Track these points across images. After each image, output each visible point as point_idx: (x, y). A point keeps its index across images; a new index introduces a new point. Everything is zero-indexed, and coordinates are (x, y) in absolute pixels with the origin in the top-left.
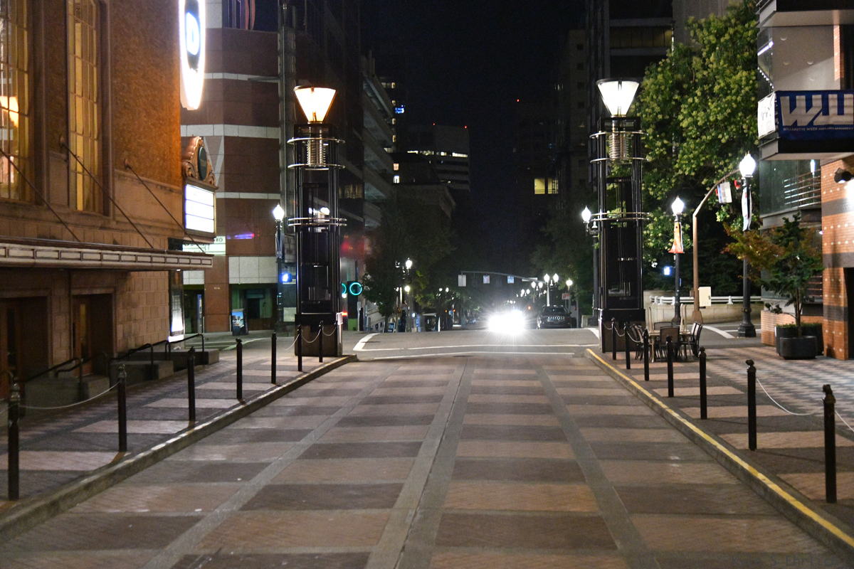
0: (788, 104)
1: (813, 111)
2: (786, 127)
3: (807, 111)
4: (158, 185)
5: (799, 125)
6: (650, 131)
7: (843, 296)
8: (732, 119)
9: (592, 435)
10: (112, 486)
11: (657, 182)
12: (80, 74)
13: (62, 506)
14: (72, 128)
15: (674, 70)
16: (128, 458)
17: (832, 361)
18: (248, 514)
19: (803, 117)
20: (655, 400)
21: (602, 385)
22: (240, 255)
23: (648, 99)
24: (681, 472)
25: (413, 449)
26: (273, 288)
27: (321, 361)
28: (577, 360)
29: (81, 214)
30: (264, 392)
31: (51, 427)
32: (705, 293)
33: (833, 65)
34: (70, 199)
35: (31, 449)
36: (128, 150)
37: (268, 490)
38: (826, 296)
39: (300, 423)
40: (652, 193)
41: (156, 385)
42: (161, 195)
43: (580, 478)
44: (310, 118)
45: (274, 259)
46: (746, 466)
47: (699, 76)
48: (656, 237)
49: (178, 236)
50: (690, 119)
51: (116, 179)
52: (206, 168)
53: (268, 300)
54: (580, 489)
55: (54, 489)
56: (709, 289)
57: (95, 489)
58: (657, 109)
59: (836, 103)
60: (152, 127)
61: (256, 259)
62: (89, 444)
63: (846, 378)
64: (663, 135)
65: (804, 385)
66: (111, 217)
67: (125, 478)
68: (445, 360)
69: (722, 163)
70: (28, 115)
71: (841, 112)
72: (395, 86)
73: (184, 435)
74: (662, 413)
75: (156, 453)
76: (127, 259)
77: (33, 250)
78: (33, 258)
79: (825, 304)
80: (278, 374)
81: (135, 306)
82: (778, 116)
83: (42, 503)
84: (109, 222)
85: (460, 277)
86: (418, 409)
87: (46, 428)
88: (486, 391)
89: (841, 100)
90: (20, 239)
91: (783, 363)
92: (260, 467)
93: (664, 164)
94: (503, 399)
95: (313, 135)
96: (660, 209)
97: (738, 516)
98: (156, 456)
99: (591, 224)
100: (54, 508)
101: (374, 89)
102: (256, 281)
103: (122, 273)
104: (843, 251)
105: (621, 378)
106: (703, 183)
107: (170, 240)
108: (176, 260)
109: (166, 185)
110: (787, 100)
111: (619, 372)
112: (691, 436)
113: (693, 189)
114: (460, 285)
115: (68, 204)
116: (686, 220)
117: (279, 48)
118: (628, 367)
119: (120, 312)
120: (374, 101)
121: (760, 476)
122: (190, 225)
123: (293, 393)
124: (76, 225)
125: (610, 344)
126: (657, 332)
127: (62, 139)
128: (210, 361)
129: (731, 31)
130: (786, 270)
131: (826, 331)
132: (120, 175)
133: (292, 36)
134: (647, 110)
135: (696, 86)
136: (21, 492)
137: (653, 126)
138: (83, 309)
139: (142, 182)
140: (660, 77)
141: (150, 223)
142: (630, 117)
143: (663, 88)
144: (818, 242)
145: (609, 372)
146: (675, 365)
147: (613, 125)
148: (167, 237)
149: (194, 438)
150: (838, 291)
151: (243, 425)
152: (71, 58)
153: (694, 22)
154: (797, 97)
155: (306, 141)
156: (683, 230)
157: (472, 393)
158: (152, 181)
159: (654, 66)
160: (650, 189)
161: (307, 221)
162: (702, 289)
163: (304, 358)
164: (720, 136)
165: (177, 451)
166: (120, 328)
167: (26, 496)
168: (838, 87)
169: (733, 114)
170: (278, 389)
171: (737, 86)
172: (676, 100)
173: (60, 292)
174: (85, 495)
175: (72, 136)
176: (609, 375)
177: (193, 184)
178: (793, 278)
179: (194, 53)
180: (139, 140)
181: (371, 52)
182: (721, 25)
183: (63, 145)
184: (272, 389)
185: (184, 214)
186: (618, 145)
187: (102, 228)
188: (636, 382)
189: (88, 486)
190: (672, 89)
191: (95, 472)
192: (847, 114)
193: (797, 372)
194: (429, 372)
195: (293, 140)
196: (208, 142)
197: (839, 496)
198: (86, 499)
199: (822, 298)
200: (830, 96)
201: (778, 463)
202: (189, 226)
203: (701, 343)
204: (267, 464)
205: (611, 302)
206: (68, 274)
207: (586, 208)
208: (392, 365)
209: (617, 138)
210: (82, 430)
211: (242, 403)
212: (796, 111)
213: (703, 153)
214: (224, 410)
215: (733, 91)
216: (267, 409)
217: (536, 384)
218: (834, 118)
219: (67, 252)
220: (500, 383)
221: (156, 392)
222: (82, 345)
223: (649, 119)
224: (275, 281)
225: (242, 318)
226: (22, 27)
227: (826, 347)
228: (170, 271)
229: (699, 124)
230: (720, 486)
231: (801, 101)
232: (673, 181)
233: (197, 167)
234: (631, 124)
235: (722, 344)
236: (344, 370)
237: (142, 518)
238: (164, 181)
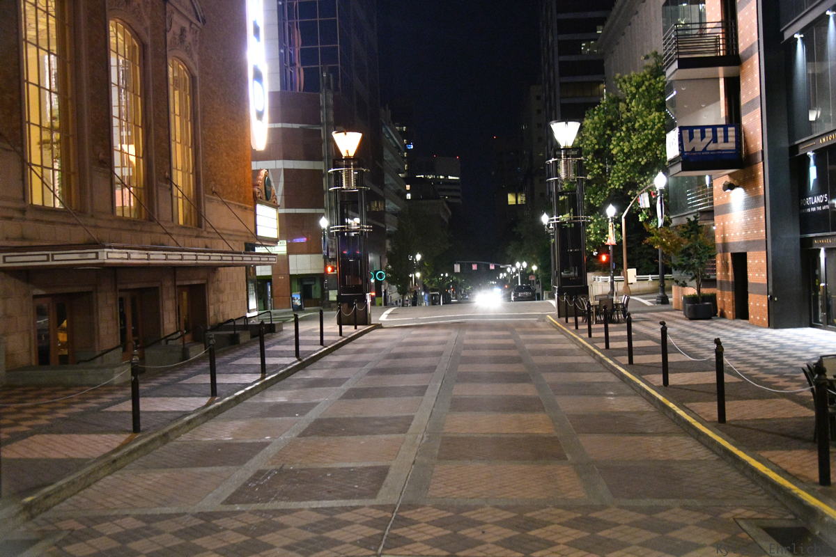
0: (688, 135)
1: (706, 140)
2: (687, 152)
3: (702, 140)
4: (236, 205)
5: (696, 150)
6: (590, 157)
7: (730, 273)
8: (649, 147)
9: (549, 378)
10: (206, 421)
11: (596, 194)
12: (179, 128)
13: (171, 437)
14: (174, 165)
15: (606, 112)
16: (218, 401)
17: (723, 321)
18: (303, 440)
19: (699, 144)
20: (596, 351)
21: (558, 341)
22: (297, 254)
23: (587, 134)
24: (615, 403)
25: (422, 390)
26: (321, 277)
27: (356, 328)
28: (540, 324)
29: (182, 227)
30: (315, 352)
31: (163, 380)
32: (632, 273)
33: (720, 106)
34: (173, 217)
35: (150, 396)
36: (214, 181)
37: (319, 422)
38: (718, 273)
39: (341, 373)
40: (592, 202)
41: (238, 348)
42: (239, 212)
43: (541, 409)
44: (344, 154)
45: (322, 256)
46: (661, 398)
47: (624, 116)
48: (596, 234)
49: (251, 242)
50: (618, 148)
51: (206, 202)
52: (270, 193)
53: (318, 285)
54: (541, 416)
55: (165, 425)
56: (635, 270)
57: (194, 423)
58: (595, 141)
59: (722, 134)
60: (231, 164)
61: (309, 256)
62: (190, 392)
63: (733, 332)
64: (599, 159)
65: (703, 338)
66: (203, 229)
67: (215, 416)
68: (446, 326)
69: (642, 179)
70: (142, 158)
71: (726, 140)
72: (406, 129)
73: (257, 384)
74: (601, 361)
75: (237, 397)
76: (215, 258)
77: (147, 254)
78: (148, 260)
79: (718, 279)
80: (325, 338)
81: (222, 292)
82: (681, 145)
83: (157, 434)
84: (202, 232)
85: (455, 265)
86: (425, 362)
87: (160, 381)
88: (474, 347)
89: (726, 132)
90: (137, 246)
91: (688, 323)
92: (313, 405)
93: (601, 181)
94: (486, 353)
95: (347, 166)
96: (598, 213)
97: (655, 434)
98: (238, 400)
99: (549, 225)
100: (165, 438)
101: (390, 132)
102: (309, 272)
103: (213, 269)
104: (730, 240)
105: (572, 336)
106: (629, 194)
107: (246, 244)
108: (250, 259)
109: (243, 205)
110: (687, 132)
111: (570, 331)
112: (622, 376)
113: (621, 199)
114: (455, 271)
115: (173, 220)
116: (617, 221)
117: (321, 104)
118: (577, 328)
119: (211, 297)
120: (391, 140)
121: (671, 405)
122: (261, 233)
123: (336, 352)
124: (179, 235)
125: (564, 312)
126: (597, 302)
127: (167, 174)
128: (276, 330)
129: (647, 83)
130: (689, 256)
131: (719, 299)
132: (209, 199)
133: (331, 95)
134: (587, 142)
135: (622, 124)
136: (142, 428)
137: (592, 154)
138: (185, 294)
139: (225, 203)
140: (596, 118)
141: (231, 233)
142: (574, 148)
143: (598, 126)
144: (711, 235)
145: (563, 332)
146: (610, 326)
147: (562, 154)
148: (243, 242)
149: (265, 386)
150: (728, 270)
151: (300, 375)
152: (172, 116)
153: (620, 77)
154: (695, 130)
155: (342, 170)
156: (615, 228)
157: (464, 349)
158: (232, 202)
159: (591, 110)
160: (591, 199)
161: (344, 228)
162: (629, 270)
163: (343, 327)
164: (640, 160)
165: (252, 396)
166: (211, 307)
167: (146, 430)
168: (723, 122)
169: (649, 143)
170: (325, 349)
171: (652, 123)
172: (608, 135)
173: (168, 283)
174: (187, 428)
175: (174, 172)
176: (563, 334)
177: (261, 203)
178: (694, 261)
179: (260, 110)
180: (221, 173)
181: (387, 105)
182: (639, 79)
183: (168, 178)
184: (321, 349)
185: (256, 225)
186: (566, 168)
187: (197, 237)
188: (582, 339)
189: (189, 422)
190: (605, 127)
191: (194, 412)
192: (731, 142)
193: (698, 329)
194: (432, 335)
195: (332, 170)
196: (272, 173)
197: (728, 418)
198: (188, 431)
199: (716, 275)
200: (718, 129)
201: (684, 395)
202: (259, 234)
203: (629, 309)
204: (317, 404)
205: (564, 281)
206: (173, 270)
207: (545, 214)
208: (407, 330)
209: (566, 163)
210: (185, 381)
211: (300, 360)
212: (693, 140)
213: (628, 172)
214: (287, 365)
215: (649, 127)
216: (316, 364)
217: (510, 341)
218: (721, 145)
219: (172, 255)
220: (485, 342)
221: (238, 354)
222: (185, 321)
223: (589, 148)
224: (322, 272)
225: (299, 298)
226: (136, 95)
227: (719, 310)
228: (246, 267)
229: (625, 151)
230: (642, 413)
231: (697, 133)
232: (607, 193)
233: (264, 191)
234: (576, 153)
235: (645, 310)
236: (372, 335)
237: (228, 444)
238: (240, 202)
